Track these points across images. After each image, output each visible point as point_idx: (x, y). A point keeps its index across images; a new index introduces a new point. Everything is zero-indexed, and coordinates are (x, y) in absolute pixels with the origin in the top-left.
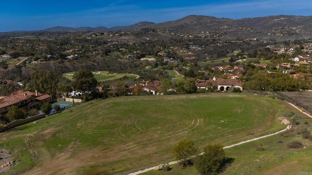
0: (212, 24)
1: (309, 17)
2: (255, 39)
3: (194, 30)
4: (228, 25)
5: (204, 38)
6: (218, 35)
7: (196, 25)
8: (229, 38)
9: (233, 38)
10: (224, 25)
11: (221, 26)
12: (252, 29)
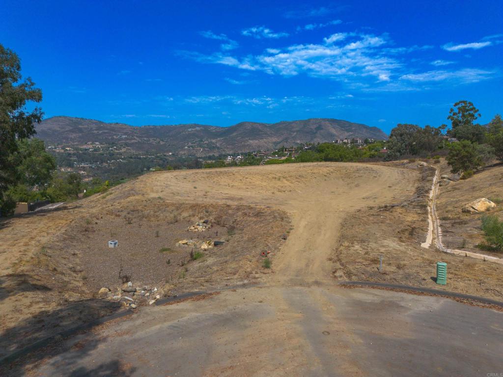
0: (100, 132)
3: (69, 140)
4: (125, 134)
5: (92, 151)
6: (115, 147)
7: (72, 131)
8: (133, 151)
9: (140, 152)
10: (120, 134)
11: (115, 135)
12: (162, 140)
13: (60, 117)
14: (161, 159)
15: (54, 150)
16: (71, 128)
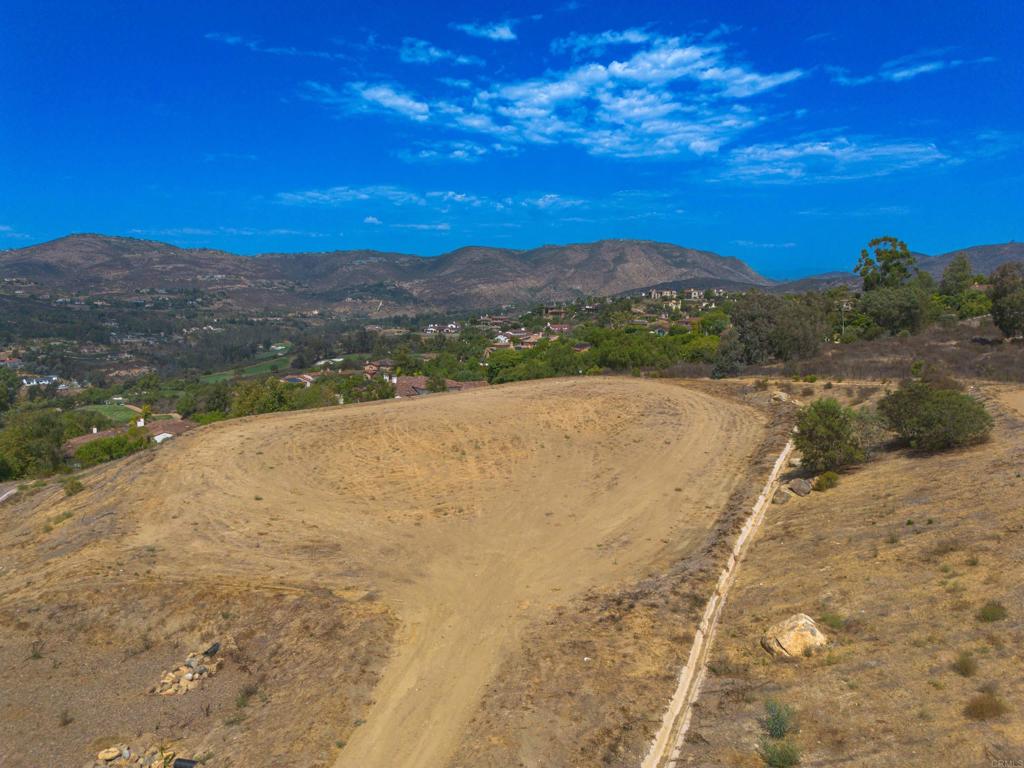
0: (169, 267)
1: (433, 257)
2: (316, 312)
3: (103, 284)
4: (221, 271)
5: (151, 308)
6: (200, 300)
7: (109, 266)
8: (237, 308)
9: (252, 311)
10: (211, 271)
11: (200, 273)
12: (299, 284)
13: (84, 235)
14: (296, 324)
15: (69, 306)
16: (107, 259)
